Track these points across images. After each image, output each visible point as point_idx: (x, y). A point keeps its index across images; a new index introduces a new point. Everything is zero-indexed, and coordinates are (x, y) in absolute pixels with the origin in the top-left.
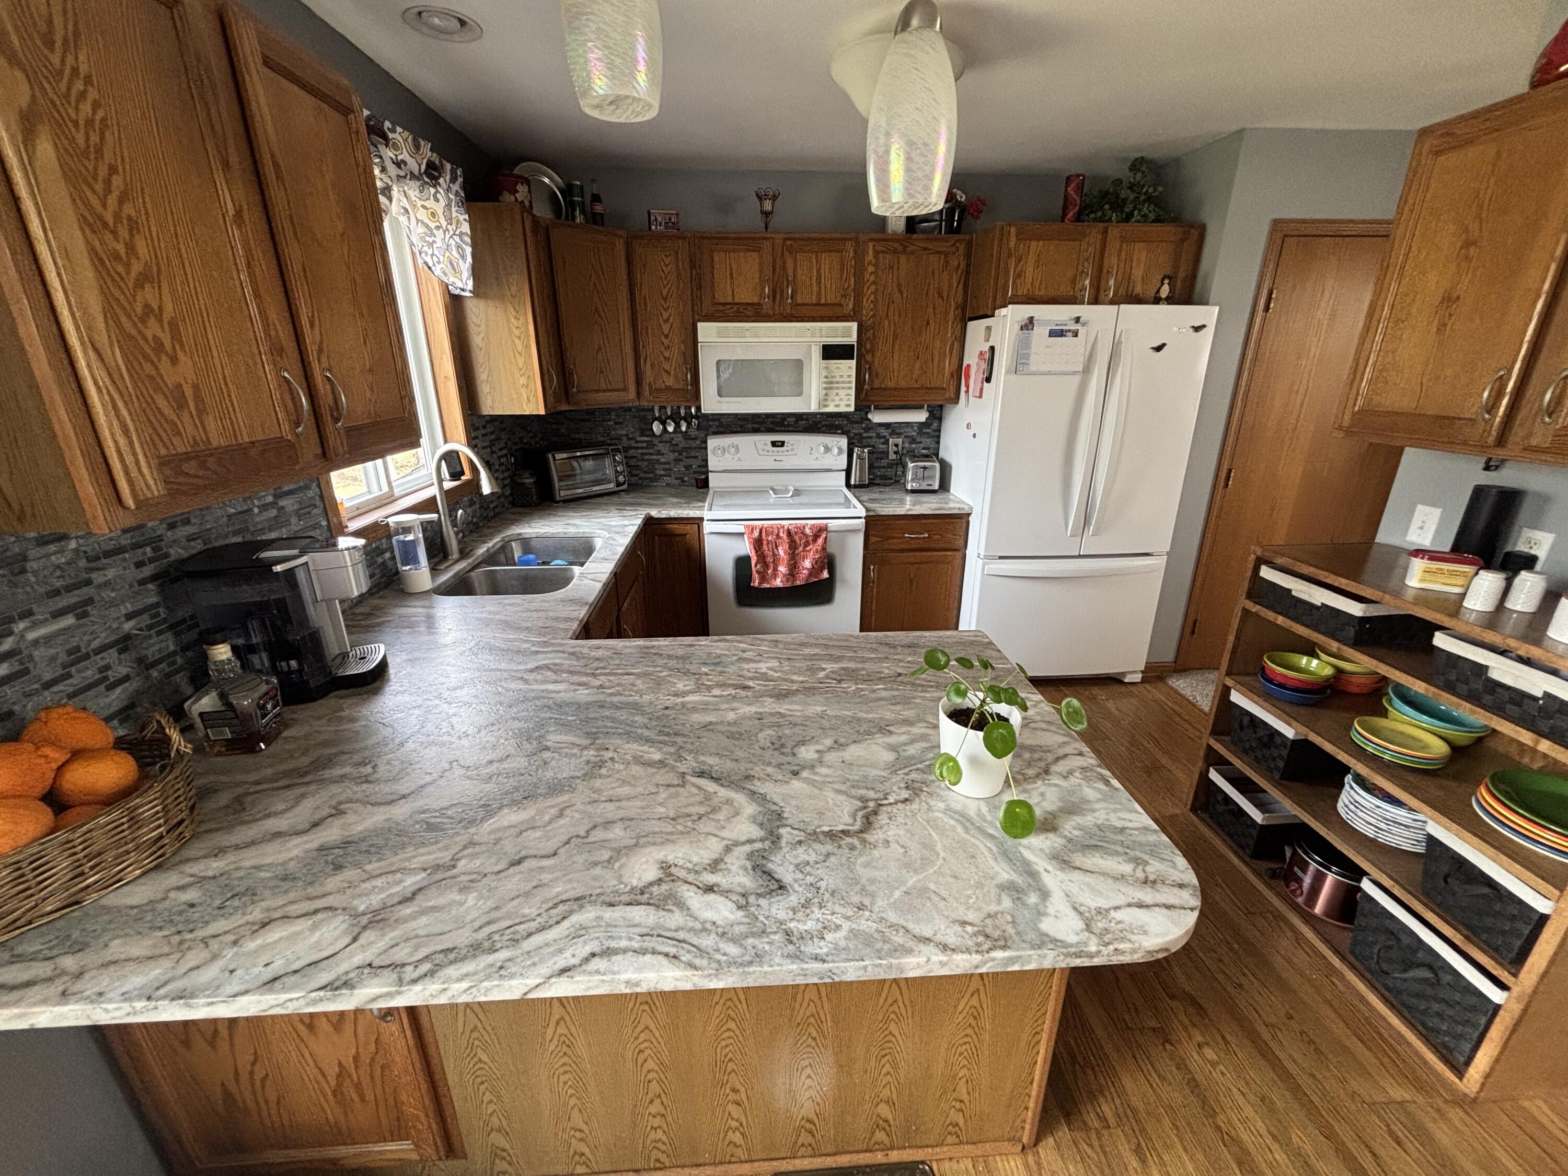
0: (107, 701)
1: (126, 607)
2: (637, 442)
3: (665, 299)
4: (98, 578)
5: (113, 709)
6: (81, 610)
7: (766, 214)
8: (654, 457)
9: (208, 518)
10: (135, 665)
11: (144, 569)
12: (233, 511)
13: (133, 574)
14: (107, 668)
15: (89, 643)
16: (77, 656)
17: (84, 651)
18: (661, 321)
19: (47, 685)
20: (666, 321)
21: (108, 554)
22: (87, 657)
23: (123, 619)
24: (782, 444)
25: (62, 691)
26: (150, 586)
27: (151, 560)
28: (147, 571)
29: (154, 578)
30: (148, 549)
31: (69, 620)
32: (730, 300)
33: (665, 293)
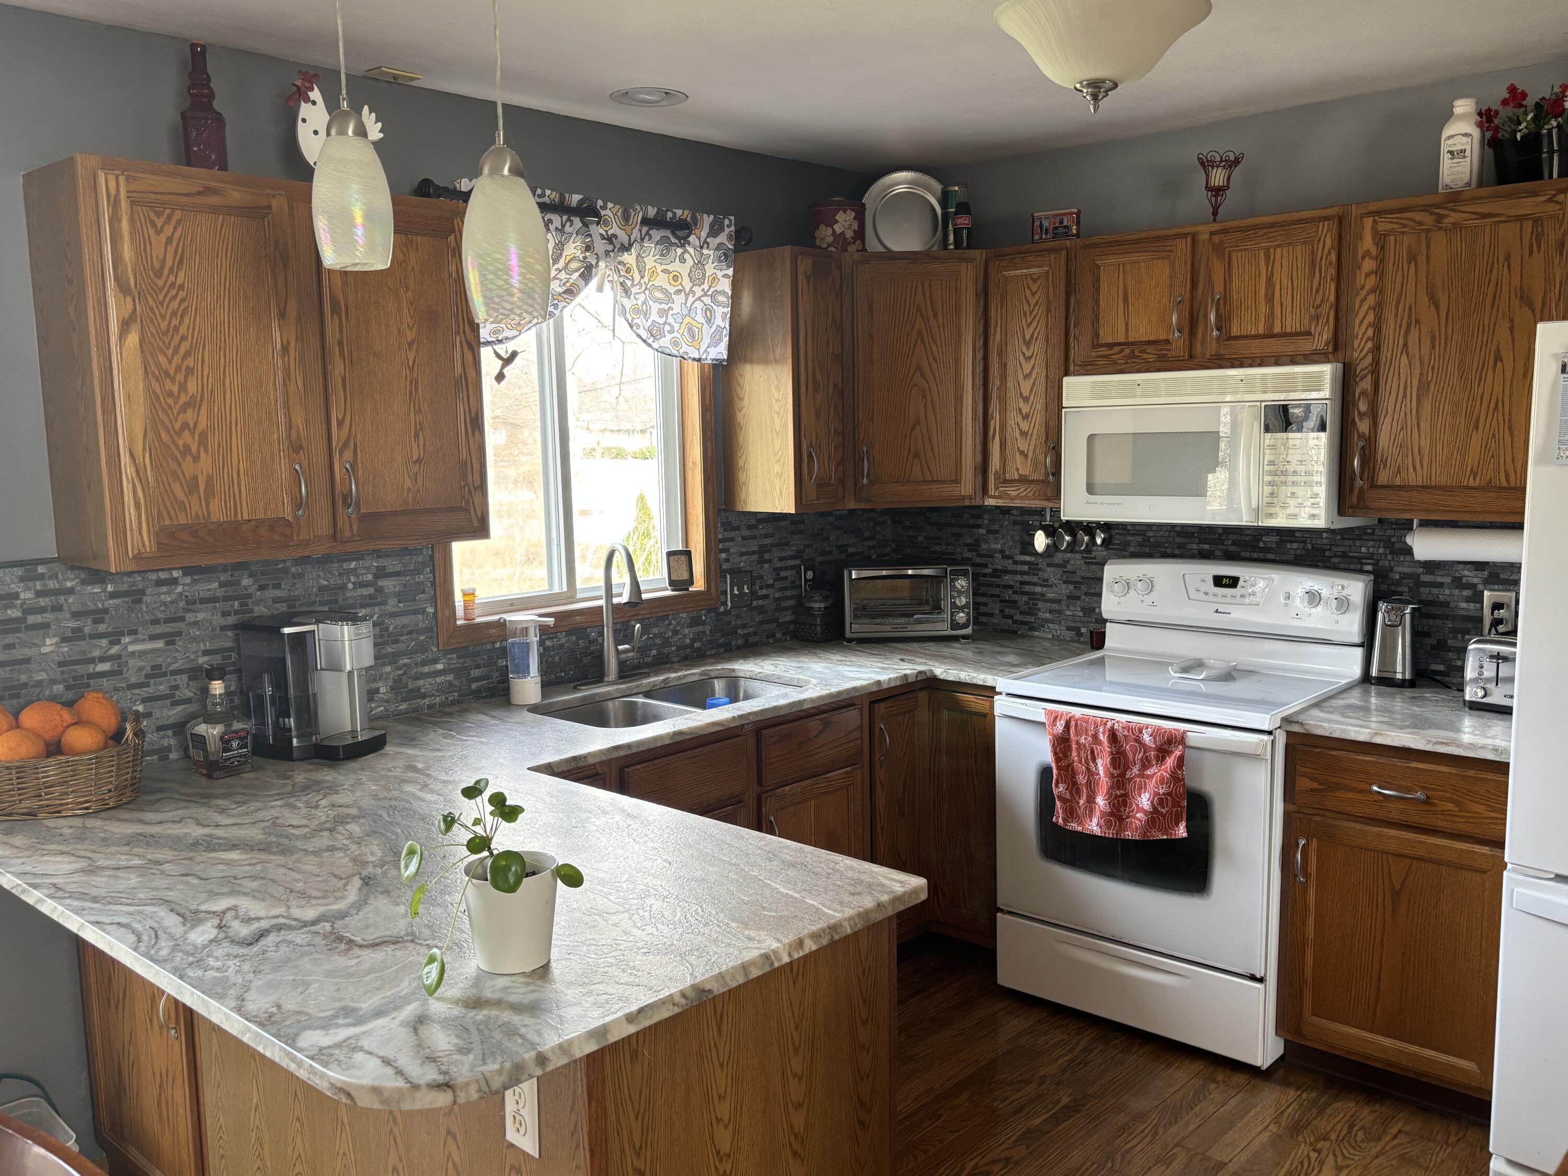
0: (171, 713)
1: (205, 645)
2: (1016, 563)
3: (1028, 344)
4: (190, 617)
5: (170, 722)
6: (170, 639)
7: (1217, 191)
8: (1038, 589)
9: (299, 586)
10: (199, 693)
11: (229, 618)
12: (325, 583)
13: (218, 620)
14: (176, 687)
15: (169, 665)
16: (157, 672)
17: (164, 670)
18: (1021, 379)
19: (131, 687)
20: (1026, 377)
21: (203, 601)
22: (164, 674)
23: (200, 654)
24: (1233, 582)
25: (139, 695)
26: (230, 633)
27: (236, 612)
28: (231, 620)
29: (234, 627)
30: (236, 603)
31: (160, 644)
32: (1122, 339)
33: (1028, 337)
